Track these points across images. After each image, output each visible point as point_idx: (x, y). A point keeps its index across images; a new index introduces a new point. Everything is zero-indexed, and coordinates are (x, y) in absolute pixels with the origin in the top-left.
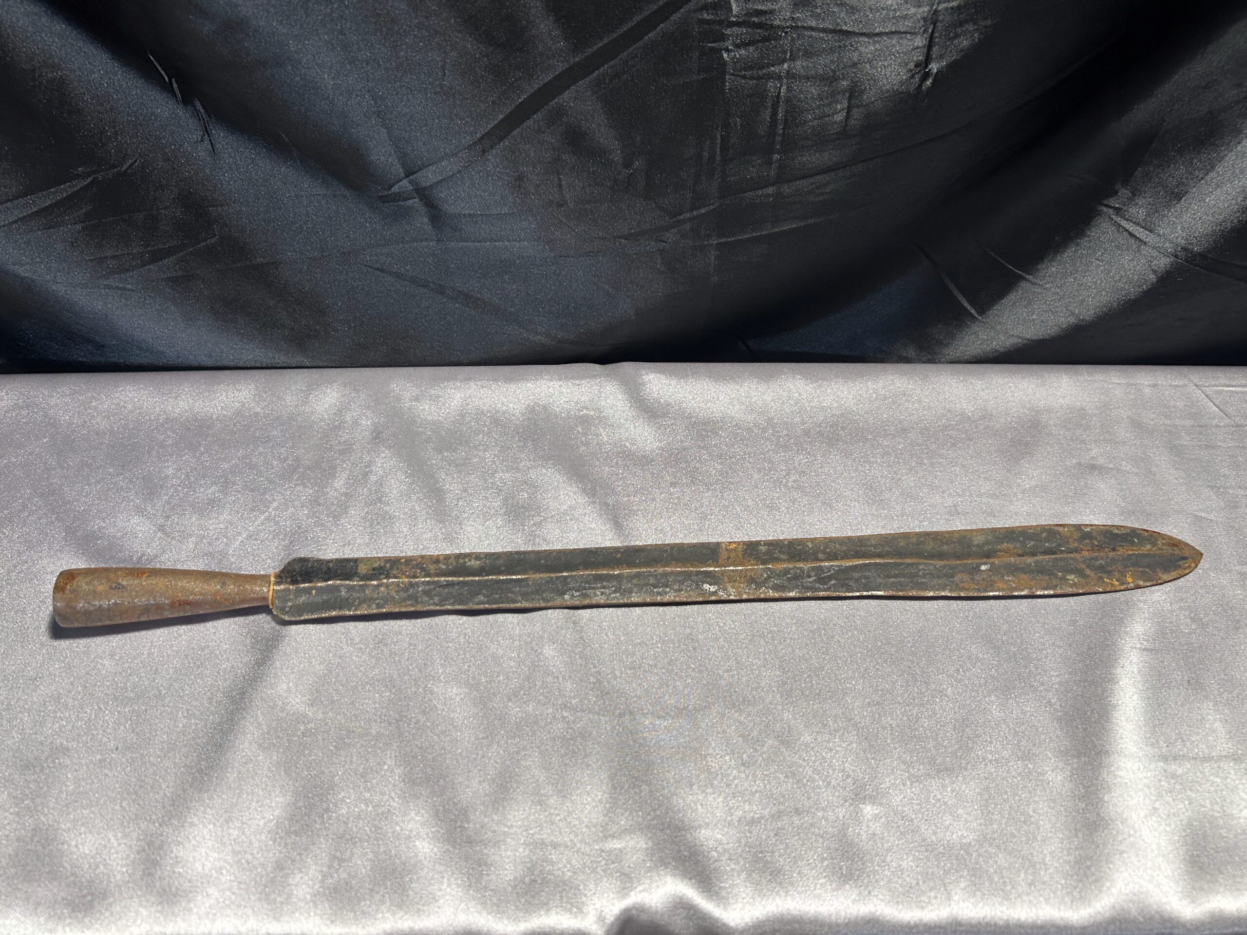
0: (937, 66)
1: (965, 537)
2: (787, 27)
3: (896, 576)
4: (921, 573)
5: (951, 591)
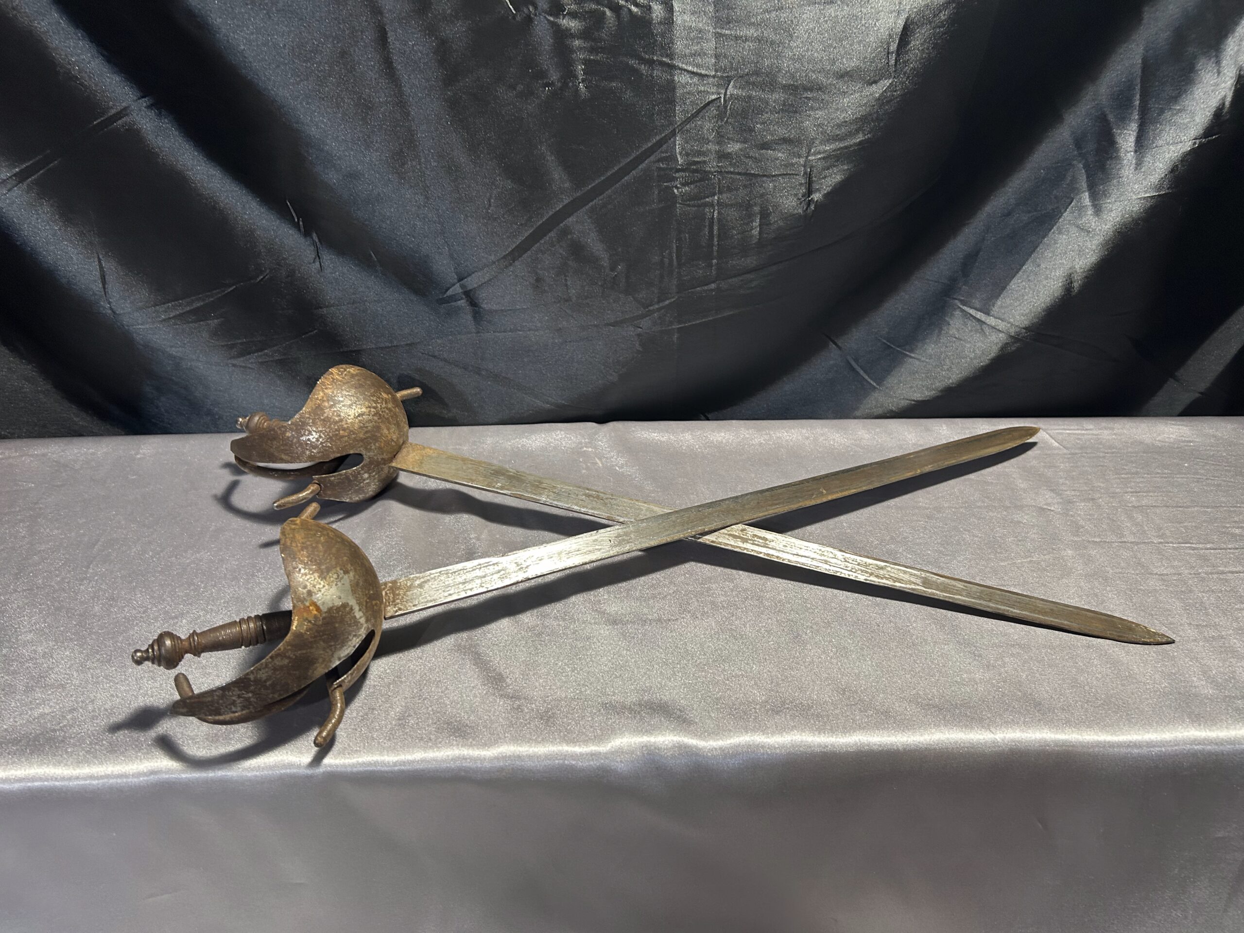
0: (816, 196)
2: (715, 172)
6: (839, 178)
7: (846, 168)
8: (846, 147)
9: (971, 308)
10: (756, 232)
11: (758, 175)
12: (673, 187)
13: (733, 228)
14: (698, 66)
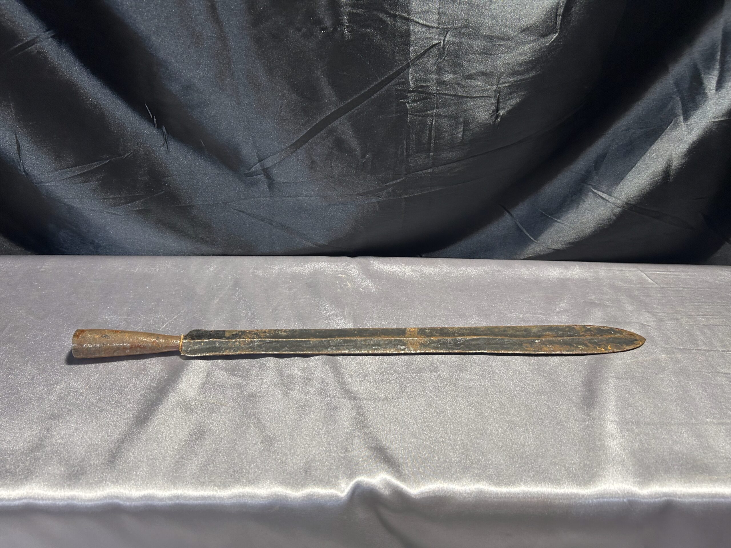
0: (501, 112)
1: (527, 329)
2: (435, 93)
3: (494, 344)
4: (506, 343)
5: (520, 351)
6: (518, 100)
7: (523, 93)
8: (524, 80)
9: (600, 191)
10: (460, 135)
11: (464, 97)
12: (406, 103)
13: (445, 132)
14: (426, 20)
